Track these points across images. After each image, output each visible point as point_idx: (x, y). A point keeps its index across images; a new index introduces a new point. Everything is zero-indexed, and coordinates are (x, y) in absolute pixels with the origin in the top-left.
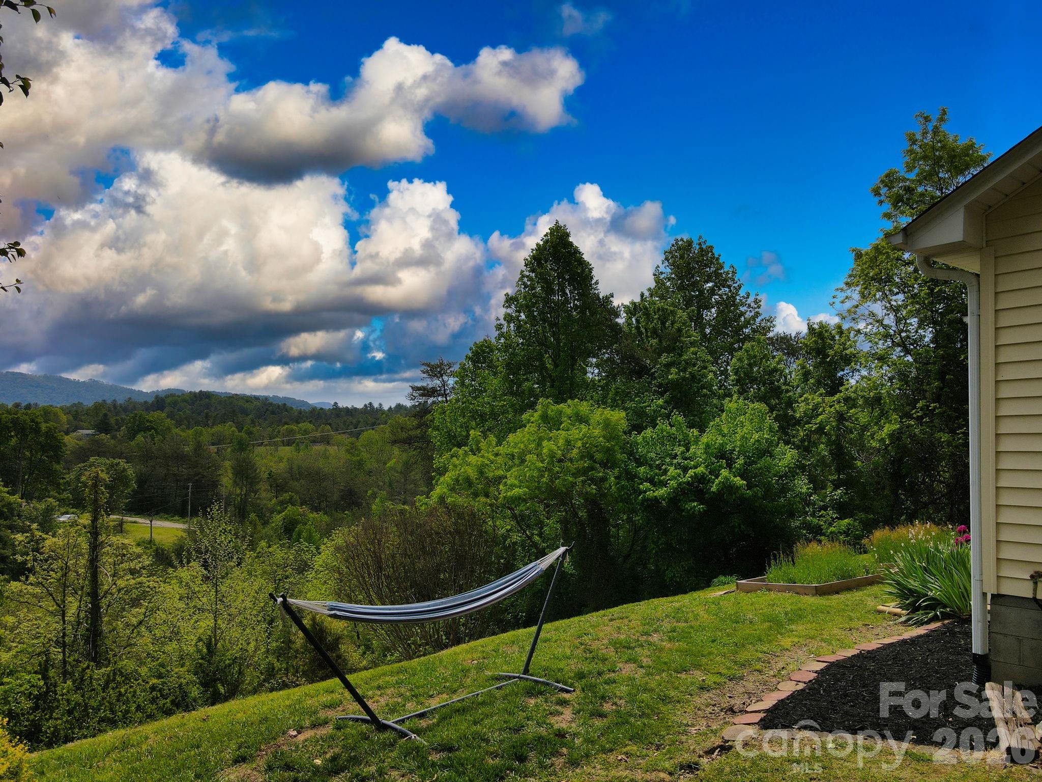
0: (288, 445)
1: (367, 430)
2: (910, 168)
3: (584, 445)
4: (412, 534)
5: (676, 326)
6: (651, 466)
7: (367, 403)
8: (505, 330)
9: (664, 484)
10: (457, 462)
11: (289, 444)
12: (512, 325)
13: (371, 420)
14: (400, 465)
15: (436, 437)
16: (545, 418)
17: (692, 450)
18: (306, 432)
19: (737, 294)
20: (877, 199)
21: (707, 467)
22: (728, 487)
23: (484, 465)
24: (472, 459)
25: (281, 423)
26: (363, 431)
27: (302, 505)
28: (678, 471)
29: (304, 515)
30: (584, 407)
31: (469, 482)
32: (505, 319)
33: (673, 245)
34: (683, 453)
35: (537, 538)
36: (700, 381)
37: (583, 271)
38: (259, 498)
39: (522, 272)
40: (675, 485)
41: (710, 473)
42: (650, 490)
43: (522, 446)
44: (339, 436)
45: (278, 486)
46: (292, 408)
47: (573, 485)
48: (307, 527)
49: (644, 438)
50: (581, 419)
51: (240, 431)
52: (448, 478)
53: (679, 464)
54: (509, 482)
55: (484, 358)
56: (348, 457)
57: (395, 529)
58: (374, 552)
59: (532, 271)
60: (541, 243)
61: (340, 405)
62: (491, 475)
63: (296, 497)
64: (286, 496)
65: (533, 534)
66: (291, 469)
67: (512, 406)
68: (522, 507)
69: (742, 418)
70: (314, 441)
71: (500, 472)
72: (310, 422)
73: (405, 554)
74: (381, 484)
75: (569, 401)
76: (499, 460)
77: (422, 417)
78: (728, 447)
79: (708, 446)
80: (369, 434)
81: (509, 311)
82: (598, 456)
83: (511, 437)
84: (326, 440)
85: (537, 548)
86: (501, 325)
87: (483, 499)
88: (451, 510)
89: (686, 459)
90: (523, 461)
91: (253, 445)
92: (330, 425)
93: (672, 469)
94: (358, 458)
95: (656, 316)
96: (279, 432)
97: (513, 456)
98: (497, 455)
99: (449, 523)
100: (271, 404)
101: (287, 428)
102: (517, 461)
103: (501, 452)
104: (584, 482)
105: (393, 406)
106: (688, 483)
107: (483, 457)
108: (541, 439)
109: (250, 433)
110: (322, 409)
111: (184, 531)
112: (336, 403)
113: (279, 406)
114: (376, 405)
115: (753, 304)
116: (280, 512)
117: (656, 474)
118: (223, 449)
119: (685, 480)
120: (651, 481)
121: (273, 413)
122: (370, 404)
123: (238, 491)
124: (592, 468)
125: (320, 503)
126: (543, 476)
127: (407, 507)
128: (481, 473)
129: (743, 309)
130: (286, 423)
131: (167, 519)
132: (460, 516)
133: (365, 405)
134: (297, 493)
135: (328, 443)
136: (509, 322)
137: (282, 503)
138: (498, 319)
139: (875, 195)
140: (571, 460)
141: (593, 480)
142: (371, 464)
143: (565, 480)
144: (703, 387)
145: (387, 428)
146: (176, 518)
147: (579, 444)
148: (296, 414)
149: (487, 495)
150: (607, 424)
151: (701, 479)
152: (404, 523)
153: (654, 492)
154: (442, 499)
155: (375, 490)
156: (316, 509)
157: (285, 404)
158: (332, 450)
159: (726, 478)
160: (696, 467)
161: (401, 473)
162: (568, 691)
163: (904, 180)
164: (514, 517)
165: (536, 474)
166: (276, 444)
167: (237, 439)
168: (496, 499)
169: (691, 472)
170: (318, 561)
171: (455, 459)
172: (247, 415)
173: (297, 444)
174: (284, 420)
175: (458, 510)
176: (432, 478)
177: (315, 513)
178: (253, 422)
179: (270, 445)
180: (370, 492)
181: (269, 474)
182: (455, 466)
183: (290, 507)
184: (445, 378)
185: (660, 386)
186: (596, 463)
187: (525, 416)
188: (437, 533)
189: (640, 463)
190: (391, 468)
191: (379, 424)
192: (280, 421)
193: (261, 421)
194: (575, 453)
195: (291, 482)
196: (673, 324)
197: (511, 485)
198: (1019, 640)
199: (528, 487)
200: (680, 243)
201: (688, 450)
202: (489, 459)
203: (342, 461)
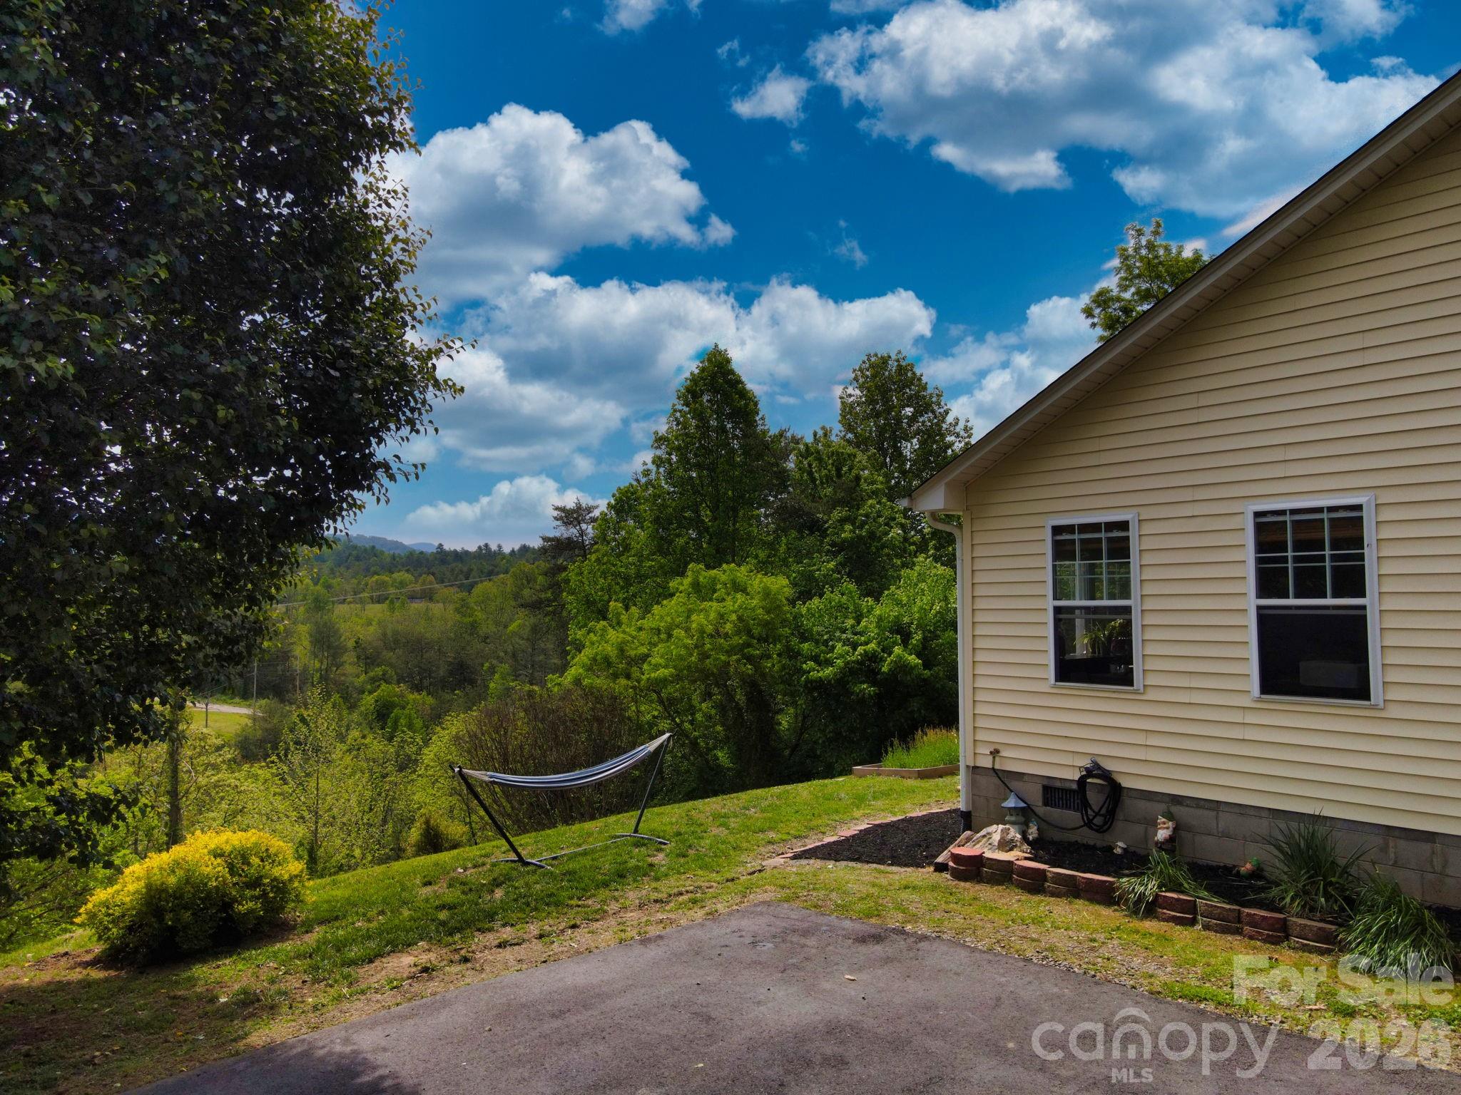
0: (379, 602)
1: (482, 582)
2: (1124, 288)
3: (740, 619)
4: (543, 720)
5: (854, 472)
6: (817, 642)
7: (482, 544)
8: (653, 476)
9: (829, 663)
10: (595, 638)
11: (380, 600)
12: (662, 470)
13: (487, 568)
14: (528, 630)
15: (571, 603)
16: (696, 586)
17: (863, 624)
18: (402, 584)
19: (943, 421)
20: (1090, 321)
21: (879, 643)
22: (901, 667)
23: (624, 642)
24: (612, 635)
25: (368, 572)
26: (476, 583)
27: (398, 683)
28: (846, 648)
29: (402, 696)
30: (742, 572)
31: (607, 662)
32: (653, 462)
33: (864, 362)
34: (853, 626)
35: (687, 726)
36: (880, 538)
37: (746, 405)
38: (344, 675)
39: (674, 405)
40: (842, 665)
41: (883, 651)
42: (814, 670)
43: (669, 619)
44: (445, 590)
45: (368, 658)
46: (382, 553)
47: (727, 664)
48: (407, 711)
49: (808, 609)
50: (738, 587)
51: (316, 584)
52: (584, 657)
53: (848, 640)
54: (653, 661)
55: (630, 507)
56: (458, 617)
57: (522, 714)
58: (500, 742)
59: (687, 404)
60: (696, 371)
61: (447, 547)
62: (632, 653)
63: (390, 672)
64: (378, 671)
65: (682, 722)
66: (385, 635)
67: (661, 567)
68: (670, 689)
69: (923, 585)
70: (412, 597)
71: (644, 650)
72: (408, 571)
73: (534, 745)
74: (502, 654)
75: (724, 566)
76: (643, 635)
77: (554, 575)
78: (906, 620)
79: (880, 619)
80: (484, 587)
81: (659, 452)
82: (756, 631)
83: (656, 609)
84: (428, 596)
85: (687, 737)
86: (648, 470)
87: (623, 681)
88: (589, 693)
89: (856, 634)
90: (670, 636)
91: (333, 603)
92: (433, 574)
93: (839, 645)
94: (471, 619)
95: (830, 461)
96: (366, 585)
97: (659, 630)
98: (640, 629)
99: (585, 707)
100: (355, 547)
101: (377, 581)
102: (663, 636)
103: (646, 626)
104: (738, 661)
105: (517, 548)
106: (857, 662)
107: (624, 632)
108: (690, 612)
109: (328, 587)
110: (422, 553)
111: (248, 717)
112: (441, 545)
113: (365, 550)
114: (494, 547)
115: (962, 433)
116: (370, 693)
117: (822, 652)
118: (294, 608)
119: (854, 658)
120: (816, 659)
121: (358, 558)
122: (486, 545)
123: (317, 665)
124: (749, 645)
125: (421, 680)
126: (691, 655)
127: (536, 688)
128: (622, 651)
129: (949, 439)
130: (376, 573)
131: (225, 702)
132: (599, 700)
133: (480, 547)
134: (391, 665)
135: (431, 599)
136: (658, 467)
137: (373, 680)
138: (645, 464)
139: (1087, 317)
140: (726, 636)
141: (750, 659)
142: (488, 628)
143: (717, 659)
144: (883, 546)
145: (508, 579)
146: (237, 700)
147: (734, 617)
148: (388, 560)
149: (628, 677)
150: (767, 594)
151: (872, 658)
152: (534, 709)
153: (818, 671)
154: (577, 681)
155: (494, 662)
156: (417, 688)
157: (373, 547)
158: (436, 608)
159: (899, 656)
160: (866, 643)
161: (528, 639)
162: (665, 844)
163: (1119, 299)
164: (661, 701)
165: (683, 652)
166: (362, 601)
167: (313, 594)
168: (639, 681)
169: (860, 649)
170: (429, 755)
171: (592, 635)
172: (324, 561)
173: (392, 602)
174: (373, 569)
175: (596, 693)
176: (567, 653)
177: (416, 694)
178: (332, 571)
179: (354, 602)
180: (487, 665)
181: (357, 642)
182: (593, 643)
183: (384, 686)
184: (584, 526)
185: (833, 544)
186: (754, 638)
187: (673, 584)
188: (572, 721)
189: (804, 639)
190: (514, 633)
191: (498, 574)
192: (367, 570)
193: (342, 569)
194: (728, 627)
195: (385, 653)
196: (850, 469)
197: (655, 665)
198: (987, 799)
199: (675, 667)
200: (873, 359)
201: (859, 623)
202: (630, 635)
203: (450, 624)
